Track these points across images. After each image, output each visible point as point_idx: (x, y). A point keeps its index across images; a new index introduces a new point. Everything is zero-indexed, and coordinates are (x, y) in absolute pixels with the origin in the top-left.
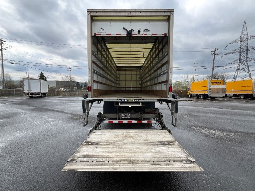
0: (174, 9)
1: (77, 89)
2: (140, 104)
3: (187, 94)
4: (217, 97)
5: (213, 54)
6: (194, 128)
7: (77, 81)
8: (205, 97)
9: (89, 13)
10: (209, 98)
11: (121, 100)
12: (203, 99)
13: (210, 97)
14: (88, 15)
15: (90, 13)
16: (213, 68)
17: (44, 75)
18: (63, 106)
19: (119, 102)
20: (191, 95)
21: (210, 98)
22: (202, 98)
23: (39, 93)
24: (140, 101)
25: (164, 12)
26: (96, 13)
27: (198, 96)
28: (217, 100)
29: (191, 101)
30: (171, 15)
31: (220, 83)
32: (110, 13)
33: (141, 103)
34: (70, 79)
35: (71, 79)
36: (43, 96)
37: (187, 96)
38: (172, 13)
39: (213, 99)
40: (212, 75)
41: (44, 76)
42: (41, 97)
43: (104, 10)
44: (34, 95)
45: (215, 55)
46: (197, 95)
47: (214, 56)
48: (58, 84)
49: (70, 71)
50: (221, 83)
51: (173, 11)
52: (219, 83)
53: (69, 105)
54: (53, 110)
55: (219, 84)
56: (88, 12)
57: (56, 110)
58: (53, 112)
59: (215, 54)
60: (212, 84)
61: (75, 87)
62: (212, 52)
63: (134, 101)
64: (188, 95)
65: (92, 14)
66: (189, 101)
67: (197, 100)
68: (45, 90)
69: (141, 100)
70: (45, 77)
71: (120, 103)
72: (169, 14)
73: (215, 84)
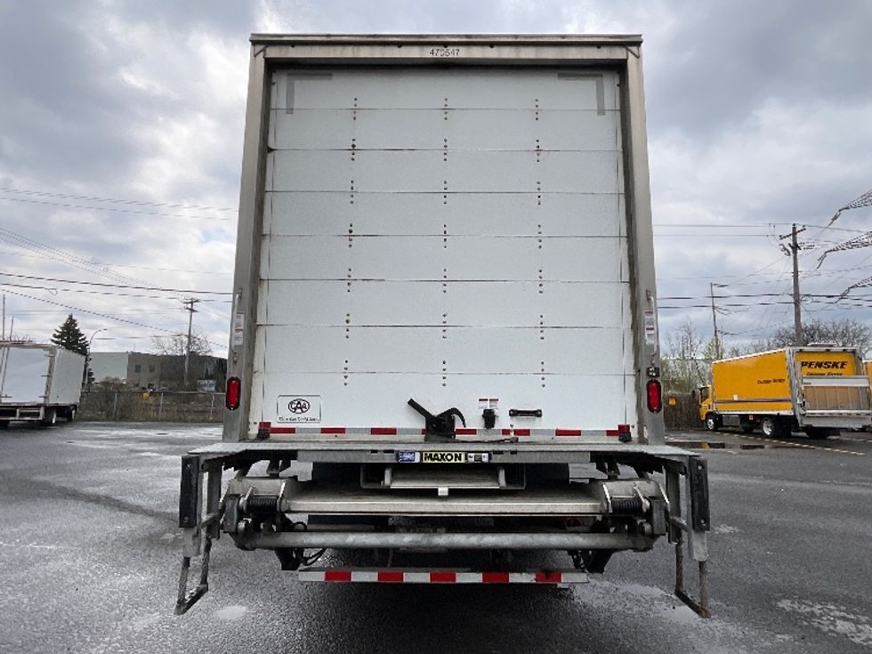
0: (640, 36)
1: (213, 388)
2: (496, 478)
3: (698, 414)
4: (835, 431)
5: (790, 249)
6: (785, 604)
7: (218, 356)
8: (785, 428)
9: (259, 48)
10: (800, 434)
11: (394, 455)
12: (773, 436)
13: (808, 429)
14: (255, 56)
15: (264, 50)
16: (797, 303)
17: (78, 330)
18: (128, 473)
19: (384, 466)
20: (719, 420)
21: (804, 434)
22: (767, 431)
23: (38, 406)
24: (497, 459)
25: (599, 45)
26: (290, 48)
27: (750, 426)
28: (840, 444)
29: (723, 446)
30: (631, 60)
31: (842, 367)
32: (356, 48)
33: (502, 474)
34: (190, 343)
35: (194, 348)
36: (54, 421)
37: (699, 425)
38: (634, 49)
39: (819, 436)
40: (796, 331)
41: (77, 334)
42: (44, 425)
43: (328, 36)
44: (14, 415)
45: (798, 251)
46: (744, 418)
47: (795, 253)
48: (138, 369)
49: (192, 310)
50: (843, 364)
51: (638, 44)
52: (835, 365)
53: (158, 464)
54: (73, 495)
55: (840, 371)
56: (254, 43)
57: (90, 490)
58: (71, 502)
59: (795, 247)
60: (806, 369)
61: (206, 382)
62: (782, 237)
63: (463, 461)
64: (706, 420)
65: (274, 53)
66: (711, 445)
67: (750, 441)
68: (68, 395)
69: (501, 453)
70: (81, 335)
71: (388, 473)
72: (618, 54)
73: (818, 370)
